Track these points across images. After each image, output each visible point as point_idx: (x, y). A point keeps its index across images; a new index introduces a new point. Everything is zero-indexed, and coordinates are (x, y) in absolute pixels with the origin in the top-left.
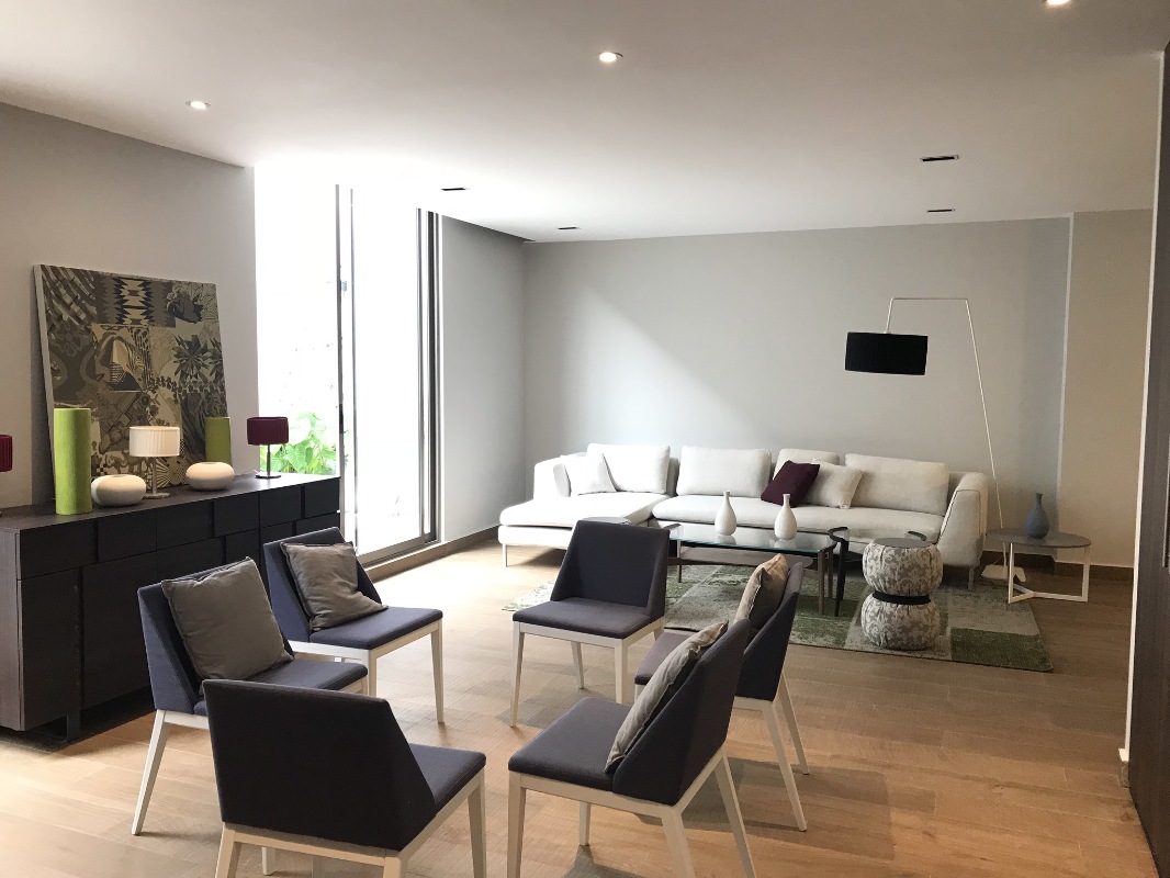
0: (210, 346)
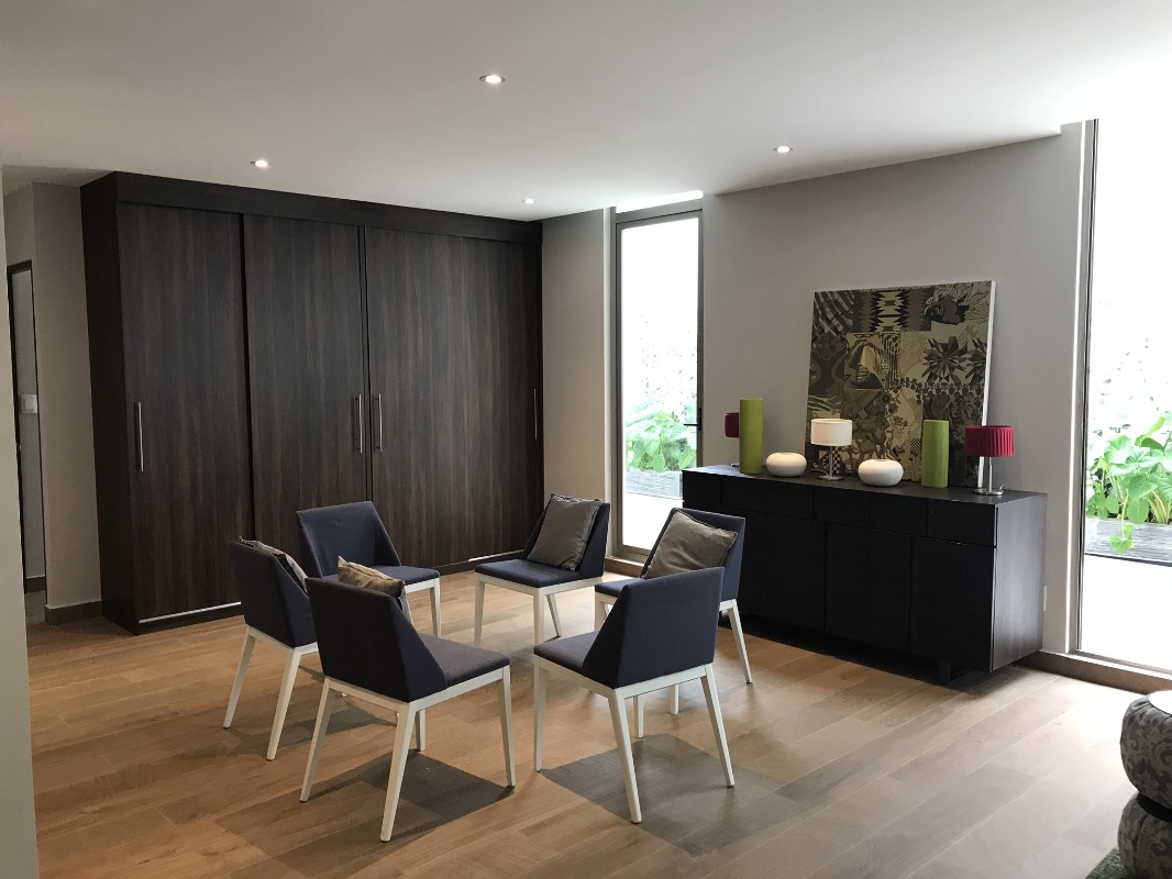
0: (971, 347)
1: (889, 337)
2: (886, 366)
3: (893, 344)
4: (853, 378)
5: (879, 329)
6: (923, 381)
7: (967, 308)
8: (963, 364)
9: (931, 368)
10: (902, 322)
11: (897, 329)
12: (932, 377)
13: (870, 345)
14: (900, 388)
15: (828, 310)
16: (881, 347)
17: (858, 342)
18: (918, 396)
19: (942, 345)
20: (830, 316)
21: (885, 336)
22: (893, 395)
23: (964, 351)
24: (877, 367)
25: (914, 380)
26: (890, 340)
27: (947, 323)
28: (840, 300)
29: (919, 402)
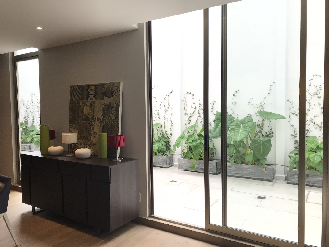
0: (115, 106)
1: (92, 102)
2: (91, 112)
3: (93, 105)
4: (81, 117)
5: (89, 99)
6: (101, 118)
7: (113, 92)
8: (113, 112)
9: (104, 113)
10: (95, 97)
11: (94, 99)
12: (104, 117)
13: (86, 105)
14: (95, 121)
15: (74, 92)
16: (90, 106)
17: (83, 104)
18: (100, 124)
19: (107, 105)
20: (75, 94)
21: (91, 102)
22: (93, 123)
23: (113, 108)
24: (88, 113)
25: (99, 118)
26: (92, 103)
27: (108, 97)
28: (78, 88)
29: (100, 126)
